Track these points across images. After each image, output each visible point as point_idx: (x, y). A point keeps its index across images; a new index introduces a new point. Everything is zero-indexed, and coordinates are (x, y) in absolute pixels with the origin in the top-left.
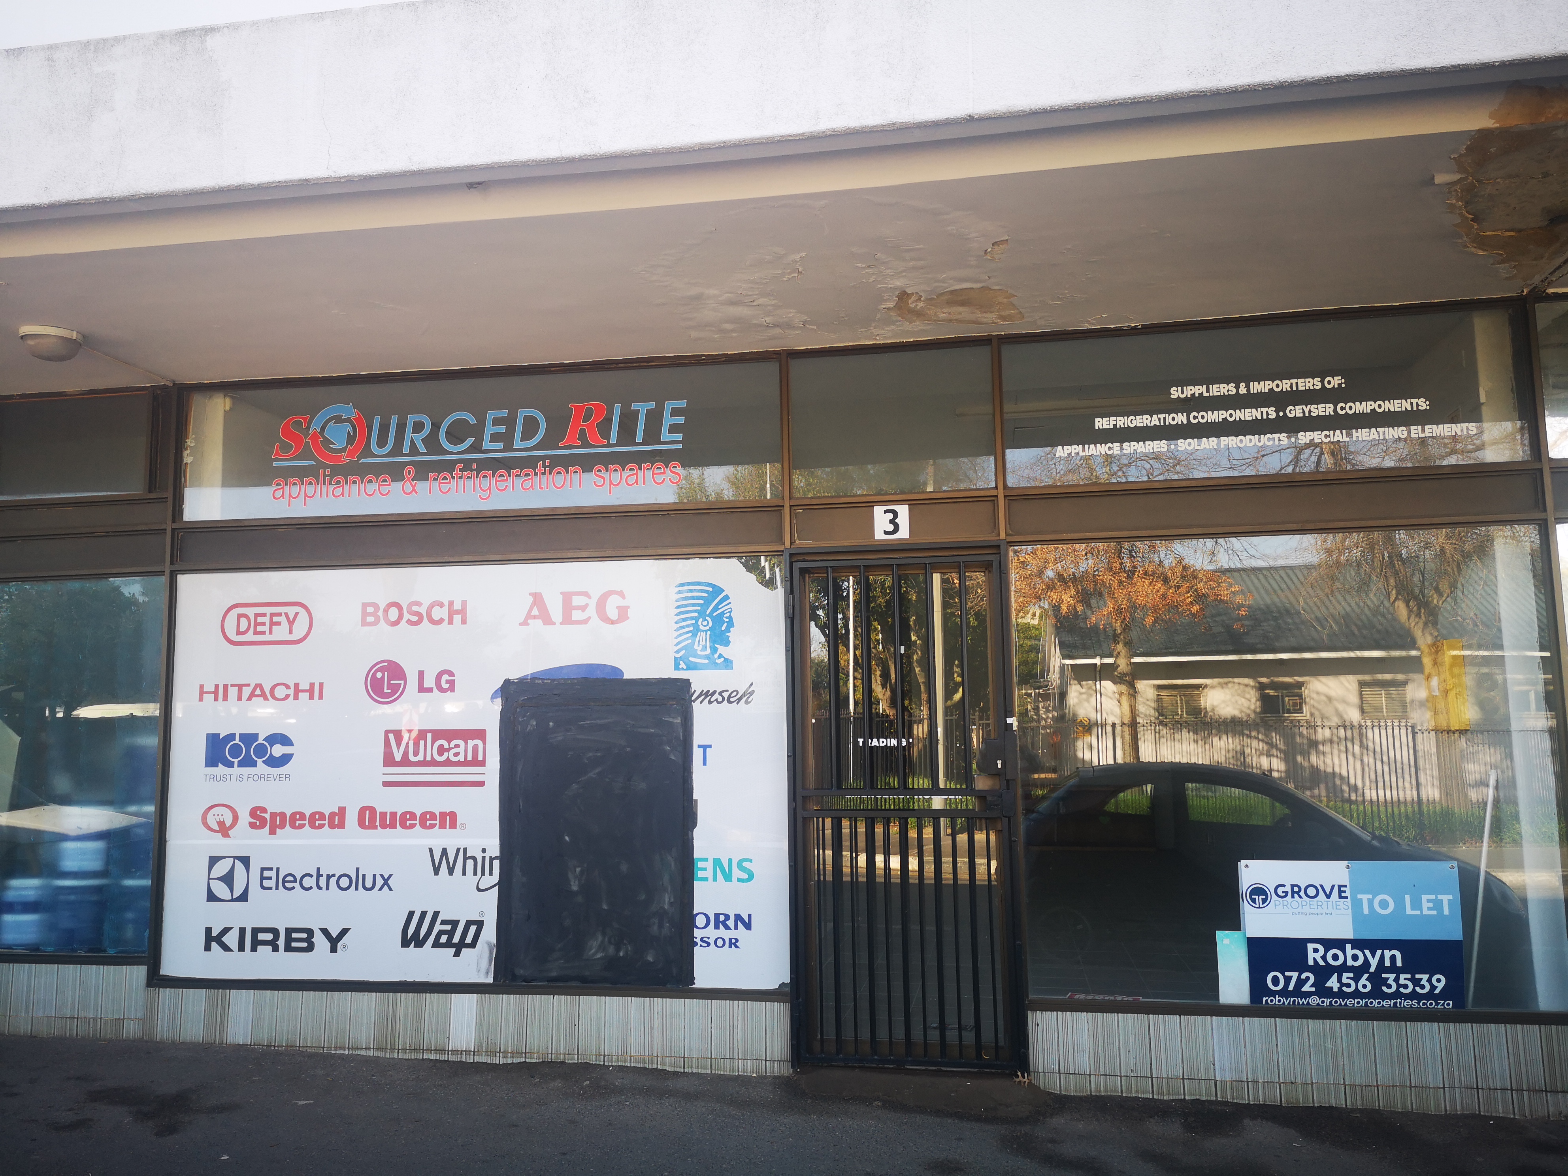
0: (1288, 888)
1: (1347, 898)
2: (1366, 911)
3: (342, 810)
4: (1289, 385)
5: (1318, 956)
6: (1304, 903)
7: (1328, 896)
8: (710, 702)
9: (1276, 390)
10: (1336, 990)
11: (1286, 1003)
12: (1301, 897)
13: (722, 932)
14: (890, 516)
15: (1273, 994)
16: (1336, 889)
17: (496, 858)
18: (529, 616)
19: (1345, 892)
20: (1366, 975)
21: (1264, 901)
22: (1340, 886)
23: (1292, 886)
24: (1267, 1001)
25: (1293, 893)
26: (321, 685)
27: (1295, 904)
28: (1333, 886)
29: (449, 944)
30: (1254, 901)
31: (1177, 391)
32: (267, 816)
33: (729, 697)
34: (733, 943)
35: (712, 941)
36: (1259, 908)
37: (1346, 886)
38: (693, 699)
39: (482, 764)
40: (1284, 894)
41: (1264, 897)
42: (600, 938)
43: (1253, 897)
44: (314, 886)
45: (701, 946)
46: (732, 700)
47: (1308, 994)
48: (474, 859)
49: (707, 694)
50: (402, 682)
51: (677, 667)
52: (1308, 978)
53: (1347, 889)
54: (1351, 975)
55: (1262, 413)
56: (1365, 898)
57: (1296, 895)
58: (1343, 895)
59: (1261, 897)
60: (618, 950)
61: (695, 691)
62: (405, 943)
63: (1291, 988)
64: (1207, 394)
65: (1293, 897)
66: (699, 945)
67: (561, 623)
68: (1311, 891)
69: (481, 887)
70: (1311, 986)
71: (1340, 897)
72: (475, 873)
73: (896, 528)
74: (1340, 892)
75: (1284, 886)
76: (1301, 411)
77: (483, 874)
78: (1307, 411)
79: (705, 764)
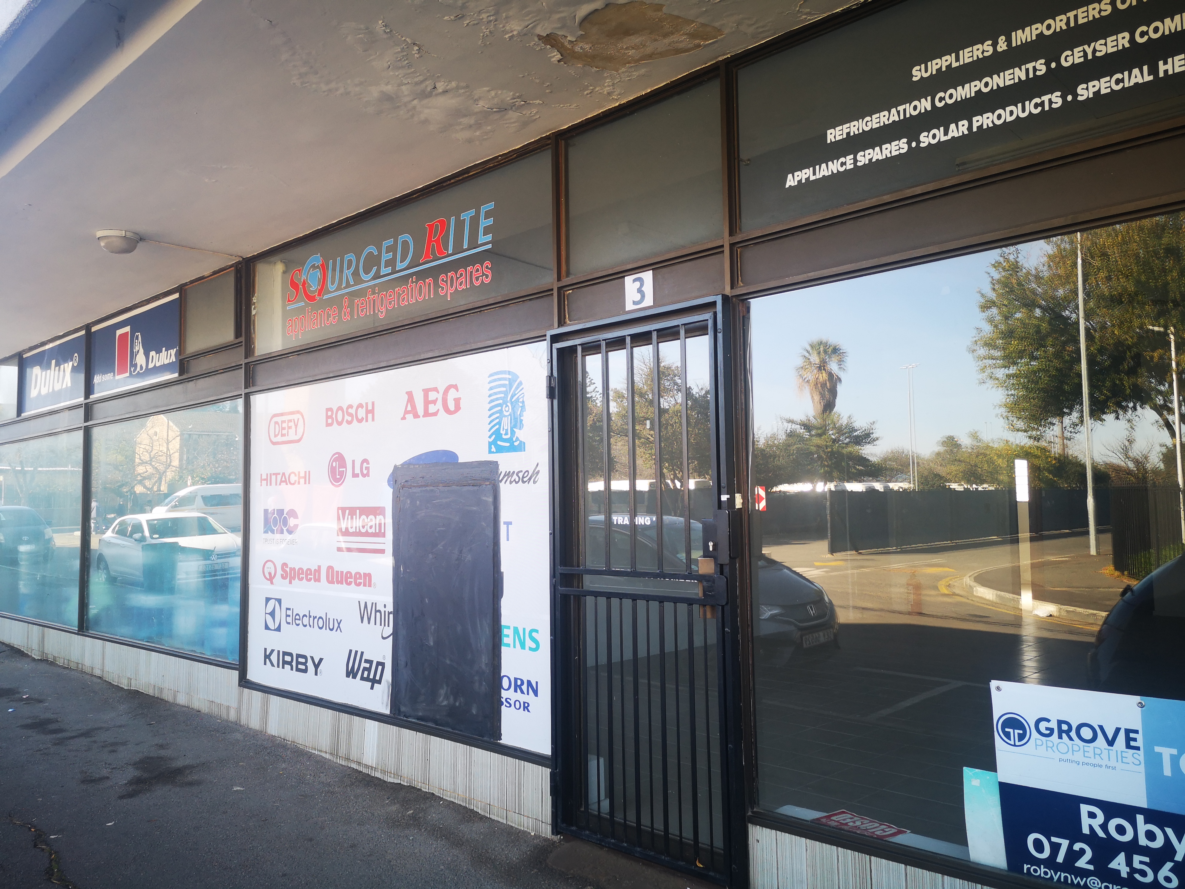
0: (1054, 725)
1: (1138, 748)
2: (1167, 771)
3: (319, 567)
4: (1065, 21)
5: (1096, 823)
6: (1076, 748)
7: (1111, 743)
8: (511, 482)
9: (1047, 33)
10: (1124, 875)
11: (1056, 878)
12: (1071, 739)
13: (519, 696)
14: (638, 284)
15: (1038, 862)
16: (1122, 735)
17: (391, 613)
18: (406, 412)
19: (1135, 740)
20: (1169, 865)
21: (1021, 737)
22: (1128, 732)
23: (1060, 723)
24: (1028, 869)
25: (1061, 732)
26: (309, 472)
27: (1063, 748)
28: (1118, 730)
29: (367, 679)
30: (1008, 735)
31: (920, 70)
32: (288, 570)
33: (523, 477)
34: (526, 707)
35: (512, 703)
36: (1015, 745)
37: (1136, 732)
38: (500, 479)
39: (384, 535)
40: (1048, 732)
41: (1021, 732)
42: (445, 688)
43: (1007, 730)
44: (308, 625)
45: (506, 706)
46: (525, 480)
47: (1083, 873)
48: (380, 611)
49: (508, 474)
50: (345, 469)
51: (490, 452)
52: (1082, 852)
53: (1139, 737)
54: (1147, 859)
55: (1027, 70)
56: (1166, 753)
57: (1064, 735)
58: (1132, 743)
59: (1017, 731)
60: (455, 700)
61: (501, 472)
62: (348, 676)
63: (1060, 859)
64: (957, 64)
65: (1060, 737)
66: (504, 705)
67: (423, 416)
68: (1087, 733)
69: (384, 636)
70: (1088, 863)
71: (1128, 746)
72: (381, 625)
73: (643, 296)
74: (1128, 739)
75: (1048, 721)
76: (1082, 54)
77: (385, 625)
78: (1089, 51)
79: (508, 540)
